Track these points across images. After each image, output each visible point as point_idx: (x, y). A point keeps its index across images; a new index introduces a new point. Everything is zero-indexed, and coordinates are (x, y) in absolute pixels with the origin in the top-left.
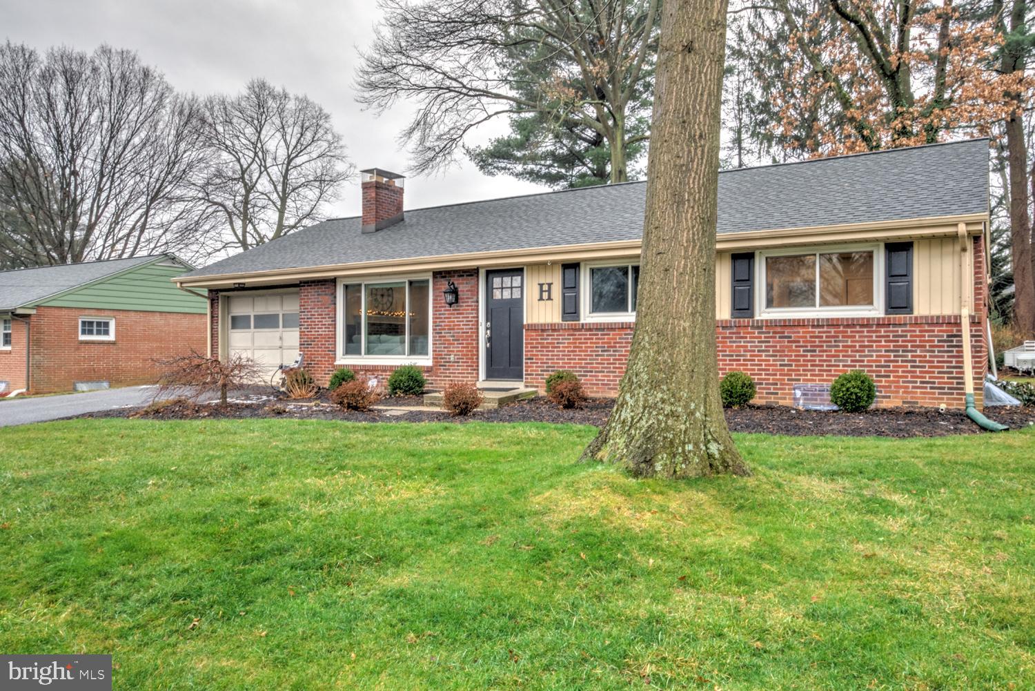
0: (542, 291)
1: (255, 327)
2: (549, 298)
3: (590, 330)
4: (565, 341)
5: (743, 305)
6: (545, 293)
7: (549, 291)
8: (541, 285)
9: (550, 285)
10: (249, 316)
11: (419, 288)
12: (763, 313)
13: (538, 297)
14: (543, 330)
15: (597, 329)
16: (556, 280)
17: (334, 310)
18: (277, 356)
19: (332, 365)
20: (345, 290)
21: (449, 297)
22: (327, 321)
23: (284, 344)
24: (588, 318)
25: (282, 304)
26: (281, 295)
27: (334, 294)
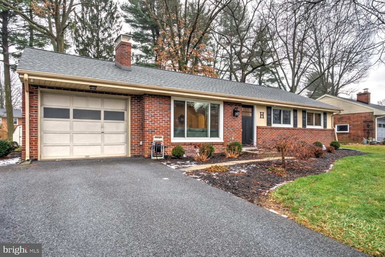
0: (261, 115)
1: (74, 118)
2: (263, 118)
3: (275, 129)
4: (269, 132)
5: (304, 125)
6: (262, 115)
7: (263, 115)
8: (261, 113)
9: (263, 113)
10: (68, 110)
12: (308, 127)
13: (260, 117)
14: (263, 129)
15: (277, 129)
16: (265, 111)
17: (170, 113)
18: (98, 139)
19: (170, 142)
20: (174, 104)
21: (237, 114)
22: (166, 119)
23: (105, 131)
24: (274, 125)
25: (102, 104)
26: (103, 98)
27: (170, 104)
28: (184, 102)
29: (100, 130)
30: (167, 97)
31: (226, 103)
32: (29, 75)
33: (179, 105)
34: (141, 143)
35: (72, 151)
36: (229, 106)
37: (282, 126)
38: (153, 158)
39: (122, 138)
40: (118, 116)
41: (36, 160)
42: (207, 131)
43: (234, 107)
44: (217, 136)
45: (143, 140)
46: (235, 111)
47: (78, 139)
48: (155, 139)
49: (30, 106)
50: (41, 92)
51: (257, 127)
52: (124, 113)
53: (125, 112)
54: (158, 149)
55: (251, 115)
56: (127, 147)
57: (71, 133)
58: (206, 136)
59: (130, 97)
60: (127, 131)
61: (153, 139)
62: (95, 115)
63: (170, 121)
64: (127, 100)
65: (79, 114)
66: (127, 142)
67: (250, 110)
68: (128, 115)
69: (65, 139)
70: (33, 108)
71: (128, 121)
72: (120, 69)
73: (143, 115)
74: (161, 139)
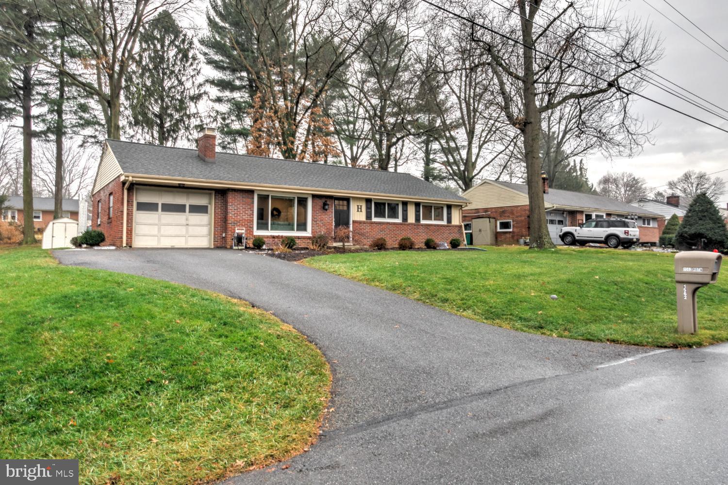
2: (361, 211)
4: (367, 229)
5: (417, 219)
6: (359, 209)
7: (361, 208)
8: (358, 206)
9: (361, 206)
10: (157, 204)
11: (302, 202)
12: (423, 222)
13: (357, 210)
14: (360, 223)
15: (378, 224)
16: (364, 205)
17: (253, 207)
18: (182, 230)
19: (252, 235)
20: (258, 198)
21: (327, 207)
22: (249, 212)
23: (190, 223)
24: (374, 219)
25: (188, 198)
26: (188, 193)
27: (253, 198)
28: (268, 196)
29: (185, 222)
30: (251, 192)
31: (314, 196)
32: (133, 177)
33: (263, 198)
34: (224, 235)
35: (159, 240)
36: (318, 199)
37: (387, 220)
38: (234, 248)
39: (205, 230)
40: (202, 209)
41: (130, 247)
42: (293, 225)
43: (323, 200)
44: (305, 230)
45: (226, 232)
46: (325, 204)
47: (166, 230)
48: (237, 231)
49: (128, 201)
50: (136, 189)
51: (354, 222)
52: (207, 206)
53: (209, 206)
54: (239, 240)
55: (345, 208)
56: (210, 239)
57: (159, 225)
58: (293, 229)
59: (213, 192)
60: (210, 224)
61: (234, 231)
62: (180, 209)
63: (253, 214)
64: (210, 194)
65: (167, 208)
66: (210, 234)
67: (345, 203)
68: (212, 209)
69: (154, 230)
70: (130, 203)
71: (211, 214)
72: (204, 161)
73: (226, 209)
74: (243, 231)
